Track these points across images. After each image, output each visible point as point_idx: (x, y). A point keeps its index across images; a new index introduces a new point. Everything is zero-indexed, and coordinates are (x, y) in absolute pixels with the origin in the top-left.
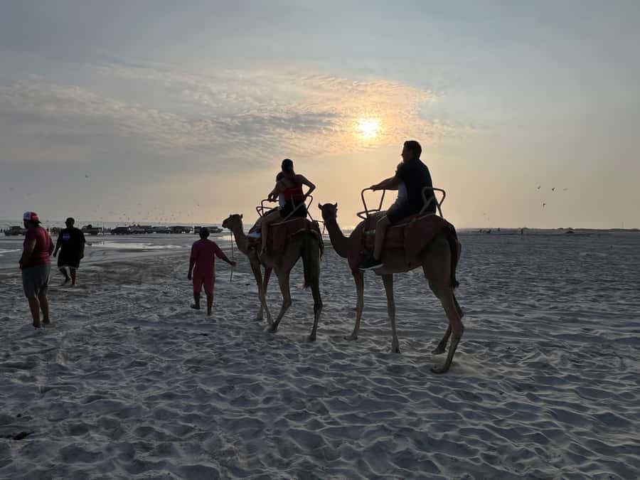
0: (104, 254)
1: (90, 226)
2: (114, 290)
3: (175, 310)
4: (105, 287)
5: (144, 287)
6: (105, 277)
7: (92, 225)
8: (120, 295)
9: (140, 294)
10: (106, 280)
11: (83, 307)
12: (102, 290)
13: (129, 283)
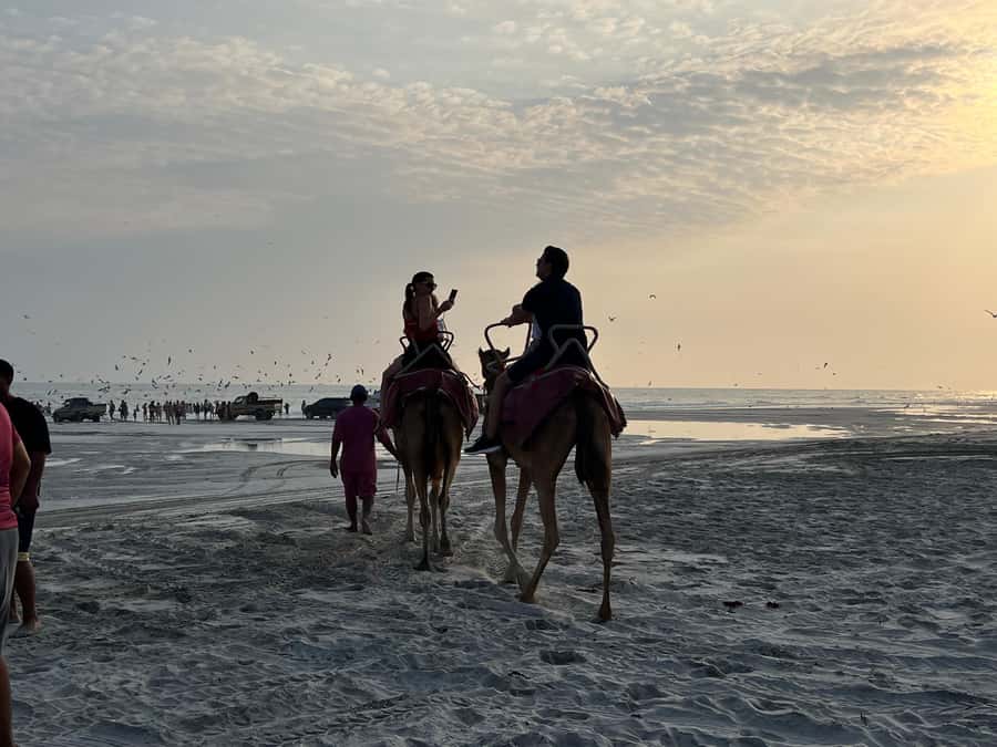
0: (280, 474)
1: (253, 396)
2: (276, 607)
3: (479, 718)
4: (249, 595)
5: (374, 600)
6: (258, 555)
7: (260, 394)
8: (290, 632)
9: (355, 631)
10: (257, 570)
11: (156, 684)
12: (236, 610)
13: (324, 583)
